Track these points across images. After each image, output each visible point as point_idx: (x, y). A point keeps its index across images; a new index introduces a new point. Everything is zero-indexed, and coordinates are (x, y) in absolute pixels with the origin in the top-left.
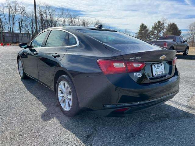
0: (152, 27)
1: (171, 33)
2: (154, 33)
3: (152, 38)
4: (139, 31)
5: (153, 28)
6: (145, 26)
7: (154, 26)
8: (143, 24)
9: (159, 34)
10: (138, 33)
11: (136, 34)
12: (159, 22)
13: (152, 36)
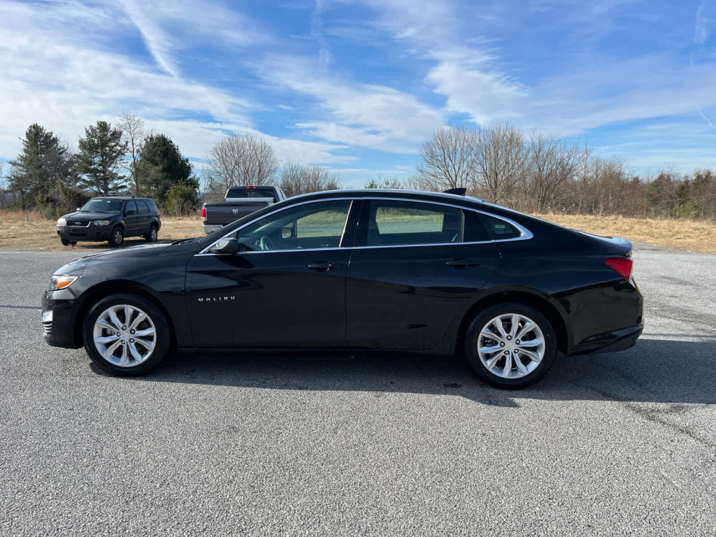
0: (80, 142)
1: (161, 167)
2: (91, 163)
3: (84, 181)
4: (24, 154)
5: (83, 145)
6: (47, 137)
7: (84, 137)
8: (36, 127)
9: (110, 169)
10: (19, 162)
11: (14, 164)
12: (103, 126)
13: (85, 177)
